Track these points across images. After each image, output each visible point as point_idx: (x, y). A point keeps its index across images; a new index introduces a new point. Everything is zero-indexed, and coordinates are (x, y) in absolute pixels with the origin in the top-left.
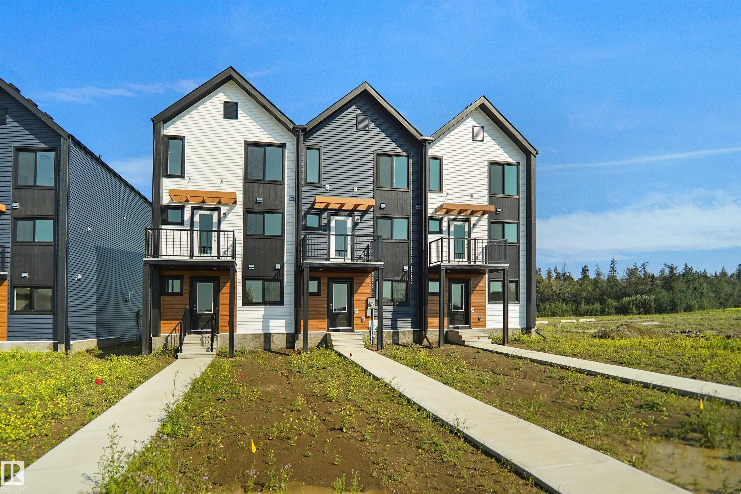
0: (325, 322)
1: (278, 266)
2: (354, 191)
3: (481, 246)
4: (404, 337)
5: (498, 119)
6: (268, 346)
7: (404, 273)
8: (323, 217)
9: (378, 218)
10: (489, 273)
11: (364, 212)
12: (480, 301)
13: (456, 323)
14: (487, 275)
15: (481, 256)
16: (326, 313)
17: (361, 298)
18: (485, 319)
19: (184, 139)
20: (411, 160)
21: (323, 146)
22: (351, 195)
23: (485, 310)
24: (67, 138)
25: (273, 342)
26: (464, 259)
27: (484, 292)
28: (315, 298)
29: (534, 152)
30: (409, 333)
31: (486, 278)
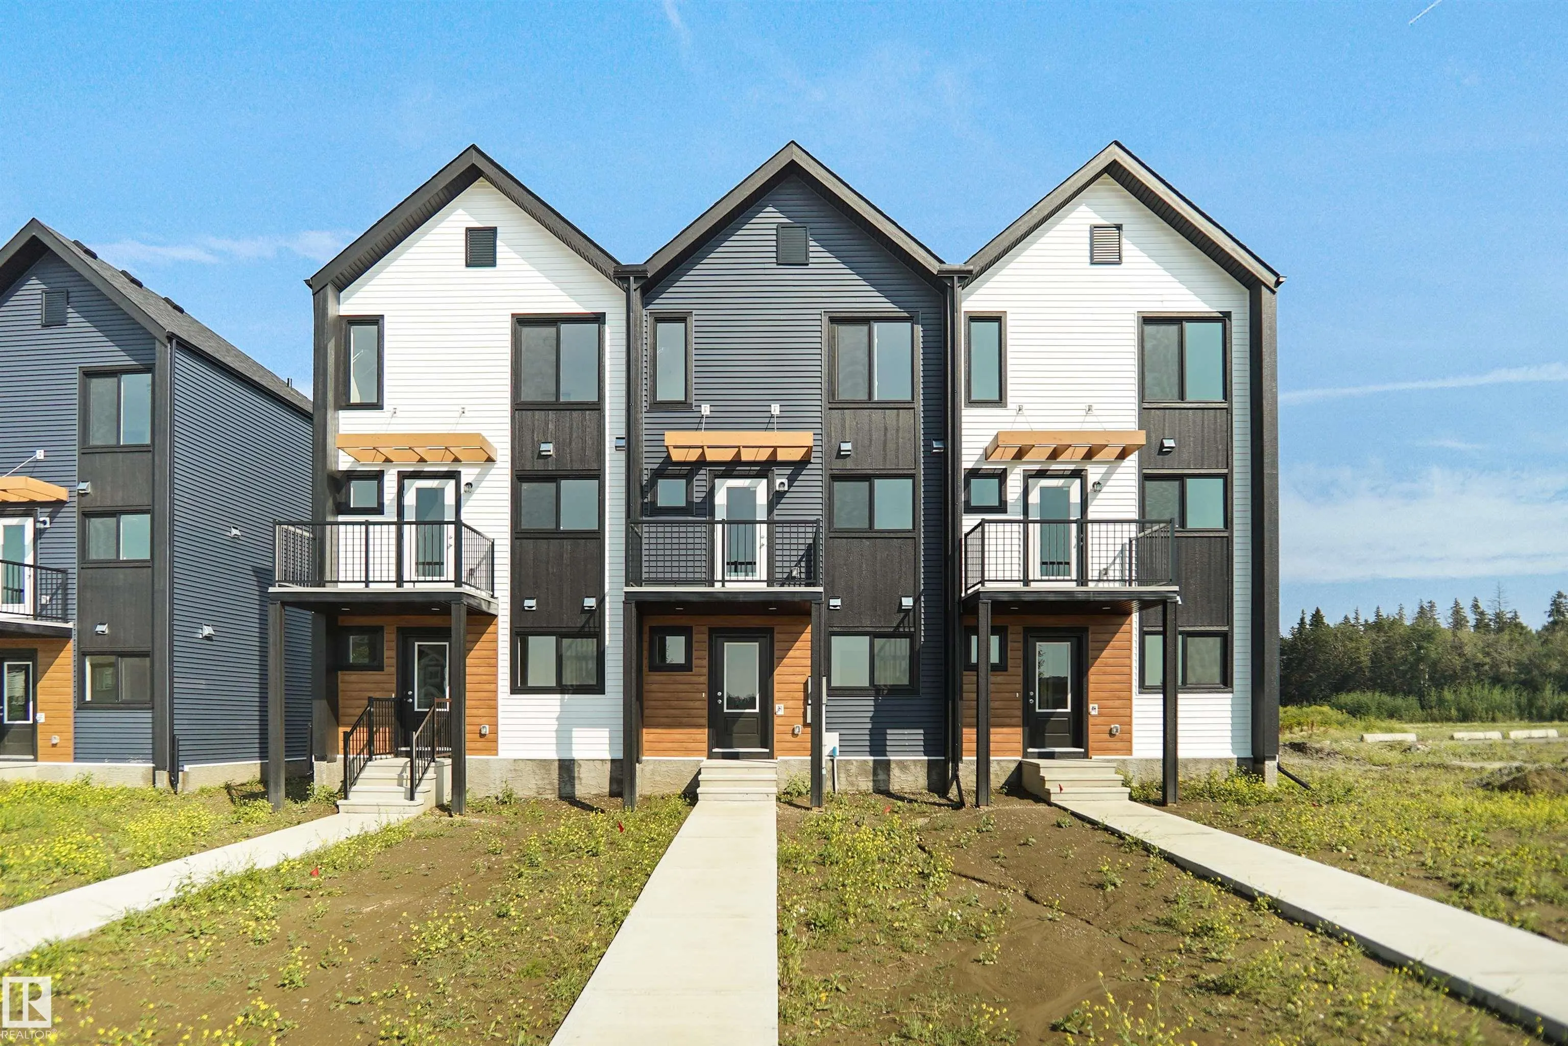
0: (703, 734)
1: (590, 602)
2: (772, 416)
3: (1118, 541)
4: (903, 777)
5: (1160, 199)
6: (568, 789)
7: (902, 615)
8: (695, 483)
9: (835, 478)
10: (1141, 609)
11: (799, 466)
12: (1117, 686)
13: (1047, 741)
14: (1135, 617)
15: (1118, 567)
16: (705, 713)
17: (793, 678)
18: (1130, 733)
19: (380, 322)
20: (919, 329)
21: (694, 312)
22: (765, 426)
23: (1131, 708)
24: (166, 341)
25: (580, 778)
26: (1069, 575)
27: (1127, 661)
28: (680, 677)
29: (1270, 279)
30: (915, 765)
31: (1131, 624)
